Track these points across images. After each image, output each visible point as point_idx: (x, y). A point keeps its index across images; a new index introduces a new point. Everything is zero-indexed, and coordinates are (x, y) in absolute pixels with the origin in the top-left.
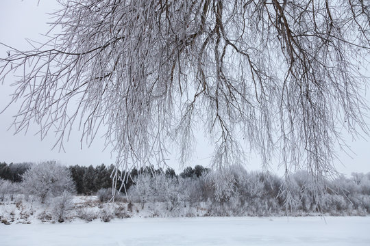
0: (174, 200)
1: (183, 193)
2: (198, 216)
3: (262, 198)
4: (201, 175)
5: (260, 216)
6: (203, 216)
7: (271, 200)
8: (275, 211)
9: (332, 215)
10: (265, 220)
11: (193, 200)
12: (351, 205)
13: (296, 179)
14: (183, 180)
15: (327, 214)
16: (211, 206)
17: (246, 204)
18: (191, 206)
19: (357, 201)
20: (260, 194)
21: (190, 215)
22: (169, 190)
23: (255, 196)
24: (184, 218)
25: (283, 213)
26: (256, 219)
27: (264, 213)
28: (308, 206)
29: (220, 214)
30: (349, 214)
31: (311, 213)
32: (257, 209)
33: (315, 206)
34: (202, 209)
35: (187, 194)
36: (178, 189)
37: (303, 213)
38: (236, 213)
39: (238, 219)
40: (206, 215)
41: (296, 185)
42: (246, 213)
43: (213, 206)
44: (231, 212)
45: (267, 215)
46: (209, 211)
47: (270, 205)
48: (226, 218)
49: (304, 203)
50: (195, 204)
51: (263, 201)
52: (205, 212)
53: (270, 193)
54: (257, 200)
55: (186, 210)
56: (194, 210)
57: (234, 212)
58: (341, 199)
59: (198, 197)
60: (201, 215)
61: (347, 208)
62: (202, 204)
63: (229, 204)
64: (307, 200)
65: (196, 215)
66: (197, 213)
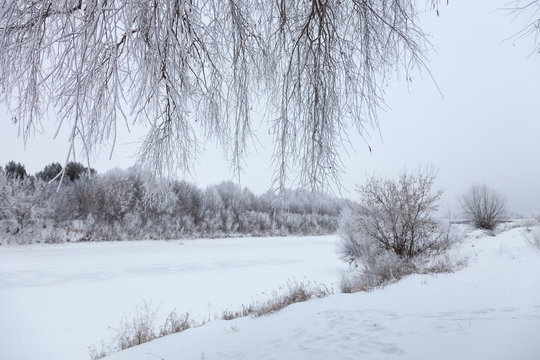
0: (23, 217)
1: (42, 205)
2: (68, 241)
3: (173, 215)
4: (78, 178)
5: (168, 238)
6: (77, 242)
7: (184, 218)
8: (188, 232)
9: (254, 236)
10: (173, 243)
11: (60, 218)
12: (274, 224)
13: (220, 192)
14: (44, 184)
15: (249, 235)
16: (93, 226)
17: (149, 223)
18: (55, 226)
19: (281, 220)
20: (171, 210)
21: (53, 240)
22: (13, 200)
23: (164, 213)
24: (40, 245)
25: (198, 235)
26: (162, 243)
27: (173, 234)
28: (229, 226)
29: (106, 238)
30: (271, 235)
31: (232, 234)
32: (165, 229)
33: (237, 225)
34: (76, 231)
35: (50, 207)
36: (32, 198)
37: (223, 234)
38: (133, 235)
39: (135, 243)
40: (83, 240)
41: (218, 199)
42: (148, 236)
43: (97, 226)
44: (125, 235)
45: (176, 238)
46: (89, 234)
47: (183, 224)
48: (115, 244)
49: (224, 221)
50: (64, 223)
51: (174, 219)
52: (82, 236)
53: (184, 209)
54: (165, 218)
55: (45, 233)
56: (62, 233)
57: (130, 233)
58: (265, 217)
59: (71, 211)
60: (73, 239)
61: (270, 228)
62: (77, 224)
63: (122, 223)
64: (230, 218)
65: (64, 239)
66: (66, 236)
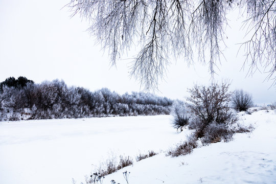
1: (8, 100)
2: (22, 119)
3: (79, 105)
4: (26, 85)
5: (76, 117)
6: (27, 120)
7: (85, 107)
8: (87, 114)
9: (121, 116)
10: (79, 120)
11: (17, 107)
12: (131, 110)
13: (103, 94)
14: (8, 88)
15: (118, 115)
16: (36, 111)
17: (66, 109)
18: (14, 111)
19: (134, 107)
20: (77, 102)
21: (14, 119)
23: (74, 104)
24: (7, 122)
25: (92, 115)
26: (73, 119)
27: (79, 115)
28: (108, 111)
29: (43, 118)
30: (129, 115)
31: (109, 115)
32: (74, 112)
33: (112, 111)
34: (26, 114)
35: (12, 100)
36: (2, 96)
37: (105, 115)
38: (58, 116)
39: (59, 120)
40: (30, 119)
41: (102, 97)
42: (65, 116)
43: (38, 111)
44: (53, 116)
45: (81, 117)
46: (34, 115)
47: (84, 110)
48: (48, 120)
49: (106, 109)
50: (19, 110)
51: (79, 108)
52: (30, 116)
53: (84, 102)
54: (75, 107)
55: (9, 115)
56: (19, 115)
57: (56, 115)
58: (126, 106)
59: (24, 103)
60: (25, 118)
61: (129, 112)
62: (26, 110)
63: (52, 109)
64: (108, 107)
65: (20, 118)
66: (21, 117)
